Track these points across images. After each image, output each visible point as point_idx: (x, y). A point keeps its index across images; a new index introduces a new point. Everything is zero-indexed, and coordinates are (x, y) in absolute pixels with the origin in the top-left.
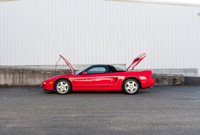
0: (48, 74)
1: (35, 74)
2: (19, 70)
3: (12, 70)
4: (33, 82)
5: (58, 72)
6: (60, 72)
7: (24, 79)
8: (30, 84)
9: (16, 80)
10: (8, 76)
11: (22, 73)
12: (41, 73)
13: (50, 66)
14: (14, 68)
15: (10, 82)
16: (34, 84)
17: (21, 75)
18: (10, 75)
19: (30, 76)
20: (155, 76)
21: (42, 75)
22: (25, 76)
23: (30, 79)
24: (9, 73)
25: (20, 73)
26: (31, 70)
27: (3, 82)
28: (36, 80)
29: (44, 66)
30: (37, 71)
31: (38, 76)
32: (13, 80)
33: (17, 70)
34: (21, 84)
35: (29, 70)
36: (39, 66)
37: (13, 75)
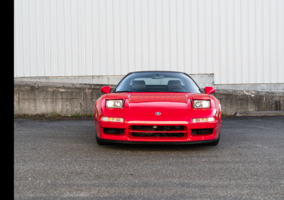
0: (62, 92)
1: (36, 92)
4: (33, 109)
5: (80, 89)
6: (84, 89)
8: (27, 112)
12: (47, 92)
13: (67, 77)
16: (35, 113)
19: (26, 97)
20: (273, 97)
21: (50, 96)
23: (27, 103)
26: (28, 85)
28: (38, 104)
29: (56, 78)
30: (39, 88)
31: (41, 97)
35: (24, 86)
36: (47, 78)
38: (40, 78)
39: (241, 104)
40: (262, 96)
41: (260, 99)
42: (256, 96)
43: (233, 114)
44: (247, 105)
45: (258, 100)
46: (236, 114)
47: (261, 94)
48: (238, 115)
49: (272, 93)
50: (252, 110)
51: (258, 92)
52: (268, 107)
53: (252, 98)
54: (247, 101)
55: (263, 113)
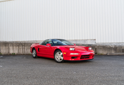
2: (22, 43)
3: (18, 43)
7: (25, 50)
9: (20, 51)
10: (15, 47)
11: (24, 45)
14: (19, 42)
15: (16, 52)
17: (23, 46)
18: (16, 47)
22: (26, 48)
23: (29, 50)
24: (16, 45)
25: (22, 45)
27: (11, 52)
32: (18, 50)
33: (21, 43)
34: (24, 53)
35: (29, 44)
36: (36, 41)
37: (18, 47)
38: (34, 41)
39: (109, 50)
40: (117, 47)
41: (116, 48)
42: (115, 47)
43: (106, 54)
44: (111, 50)
45: (115, 48)
46: (107, 54)
47: (116, 46)
48: (108, 54)
49: (121, 46)
50: (113, 52)
51: (115, 46)
52: (120, 51)
53: (113, 48)
54: (111, 49)
55: (118, 54)
